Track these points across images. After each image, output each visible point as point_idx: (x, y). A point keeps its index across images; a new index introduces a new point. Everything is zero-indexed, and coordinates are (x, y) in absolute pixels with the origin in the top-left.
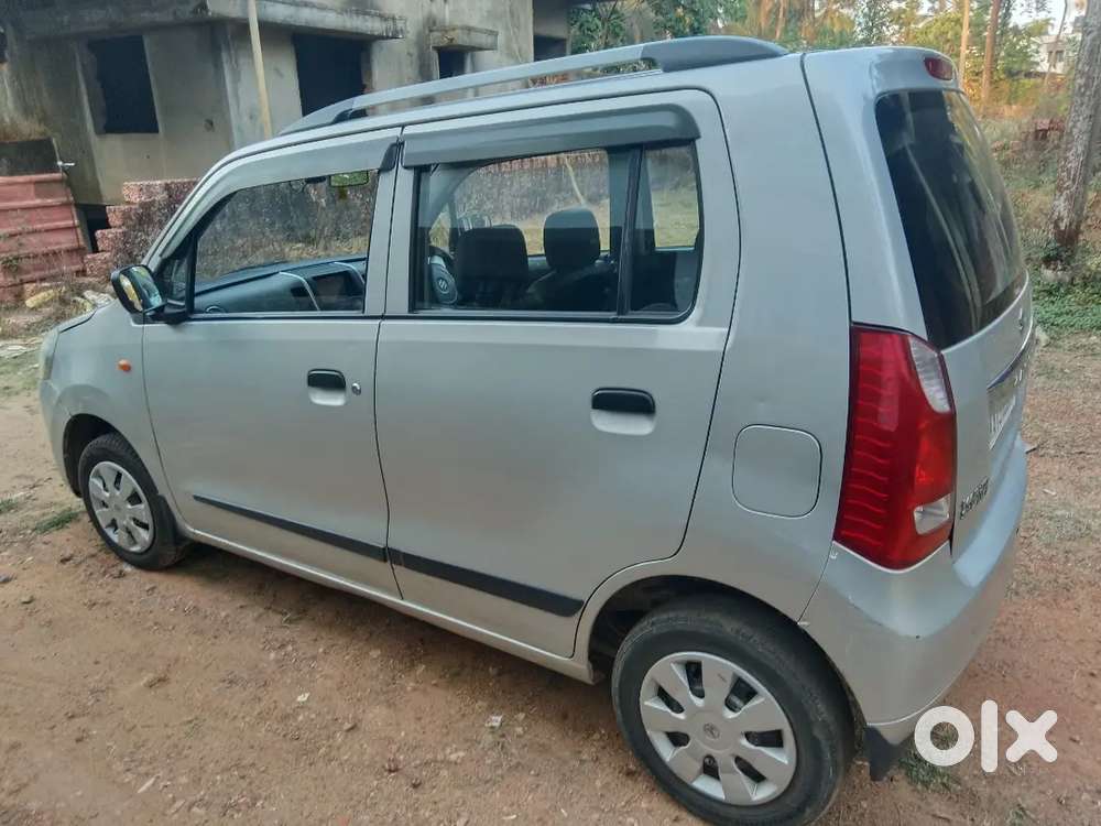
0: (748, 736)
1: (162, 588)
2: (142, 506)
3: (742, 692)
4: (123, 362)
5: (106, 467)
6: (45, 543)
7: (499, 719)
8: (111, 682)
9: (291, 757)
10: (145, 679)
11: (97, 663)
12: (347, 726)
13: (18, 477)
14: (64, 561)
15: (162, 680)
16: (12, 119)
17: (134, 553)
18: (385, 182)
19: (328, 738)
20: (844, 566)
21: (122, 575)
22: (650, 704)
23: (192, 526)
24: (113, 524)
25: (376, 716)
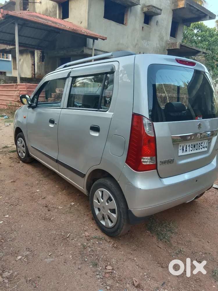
0: (110, 210)
1: (24, 167)
2: (24, 148)
3: (110, 199)
4: (25, 116)
5: (20, 139)
6: (9, 154)
7: (73, 203)
8: (5, 180)
9: (29, 200)
10: (11, 181)
11: (5, 176)
12: (43, 197)
13: (12, 143)
14: (10, 158)
15: (14, 182)
16: (43, 74)
17: (22, 158)
18: (67, 80)
19: (38, 199)
20: (126, 169)
21: (19, 162)
22: (95, 201)
23: (31, 153)
24: (20, 152)
25: (50, 197)
